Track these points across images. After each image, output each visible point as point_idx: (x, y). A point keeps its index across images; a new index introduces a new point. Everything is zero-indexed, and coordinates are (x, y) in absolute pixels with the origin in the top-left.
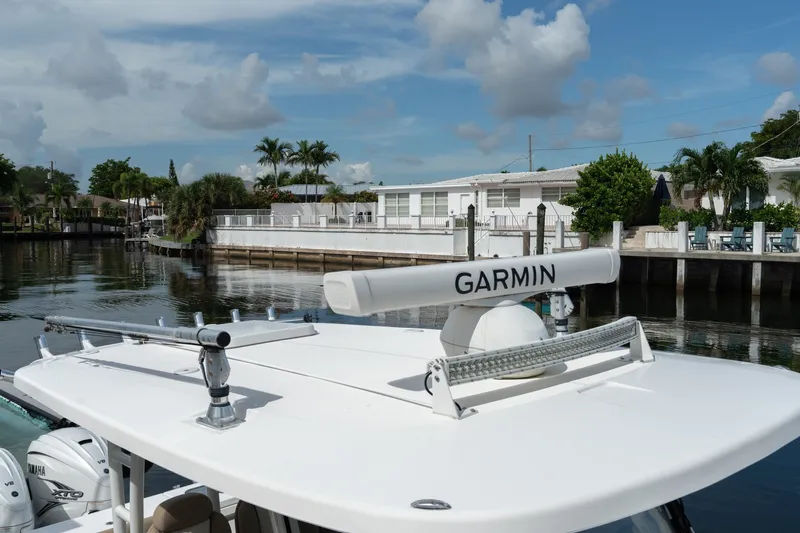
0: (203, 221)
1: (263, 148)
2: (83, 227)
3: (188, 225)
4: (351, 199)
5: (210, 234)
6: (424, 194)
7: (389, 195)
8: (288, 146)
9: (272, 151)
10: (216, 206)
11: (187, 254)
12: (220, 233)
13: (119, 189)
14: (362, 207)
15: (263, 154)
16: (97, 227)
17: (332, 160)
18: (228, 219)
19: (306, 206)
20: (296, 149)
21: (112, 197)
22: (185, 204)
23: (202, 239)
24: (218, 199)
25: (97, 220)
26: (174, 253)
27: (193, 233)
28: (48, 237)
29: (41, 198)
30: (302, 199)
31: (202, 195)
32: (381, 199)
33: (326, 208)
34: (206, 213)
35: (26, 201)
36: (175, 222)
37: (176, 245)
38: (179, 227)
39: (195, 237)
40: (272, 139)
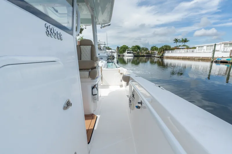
0: (163, 52)
1: (175, 40)
2: (148, 55)
3: (160, 53)
4: (191, 48)
5: (164, 54)
6: (207, 46)
7: (199, 47)
8: (179, 40)
9: (176, 41)
10: (165, 50)
11: (160, 57)
12: (165, 54)
13: (153, 50)
14: (193, 50)
15: (175, 41)
16: (150, 55)
17: (188, 41)
18: (167, 52)
19: (181, 50)
20: (181, 40)
21: (152, 51)
22: (160, 50)
23: (163, 55)
24: (166, 49)
25: (150, 54)
26: (158, 57)
27: (161, 54)
28: (143, 56)
29: (143, 51)
30: (181, 49)
31: (163, 48)
32: (197, 48)
33: (186, 50)
34: (163, 51)
35: (141, 51)
36: (158, 52)
37: (159, 56)
38: (159, 53)
39: (162, 55)
40: (176, 38)
